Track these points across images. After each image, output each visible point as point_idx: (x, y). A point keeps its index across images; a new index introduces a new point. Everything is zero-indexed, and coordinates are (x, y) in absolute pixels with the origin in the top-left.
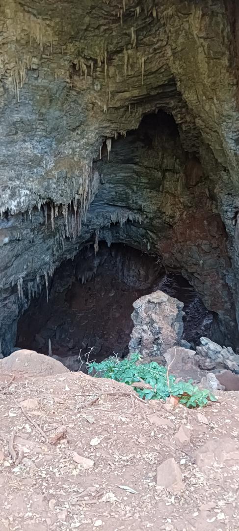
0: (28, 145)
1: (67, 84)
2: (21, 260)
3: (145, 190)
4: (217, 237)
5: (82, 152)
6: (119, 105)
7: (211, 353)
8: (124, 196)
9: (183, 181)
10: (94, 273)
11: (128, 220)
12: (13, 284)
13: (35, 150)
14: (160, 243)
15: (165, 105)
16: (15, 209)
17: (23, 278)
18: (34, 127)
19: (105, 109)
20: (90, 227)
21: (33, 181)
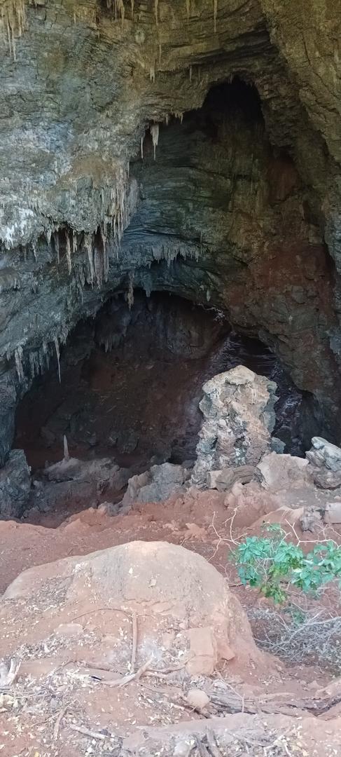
0: (30, 134)
1: (92, 32)
2: (19, 319)
3: (206, 208)
4: (316, 280)
5: (115, 146)
6: (174, 68)
7: (330, 461)
8: (174, 219)
9: (265, 193)
10: (123, 335)
11: (179, 256)
12: (8, 357)
13: (42, 143)
14: (227, 291)
15: (244, 69)
16: (12, 240)
17: (23, 346)
18: (40, 104)
19: (152, 74)
20: (121, 267)
21: (39, 195)
